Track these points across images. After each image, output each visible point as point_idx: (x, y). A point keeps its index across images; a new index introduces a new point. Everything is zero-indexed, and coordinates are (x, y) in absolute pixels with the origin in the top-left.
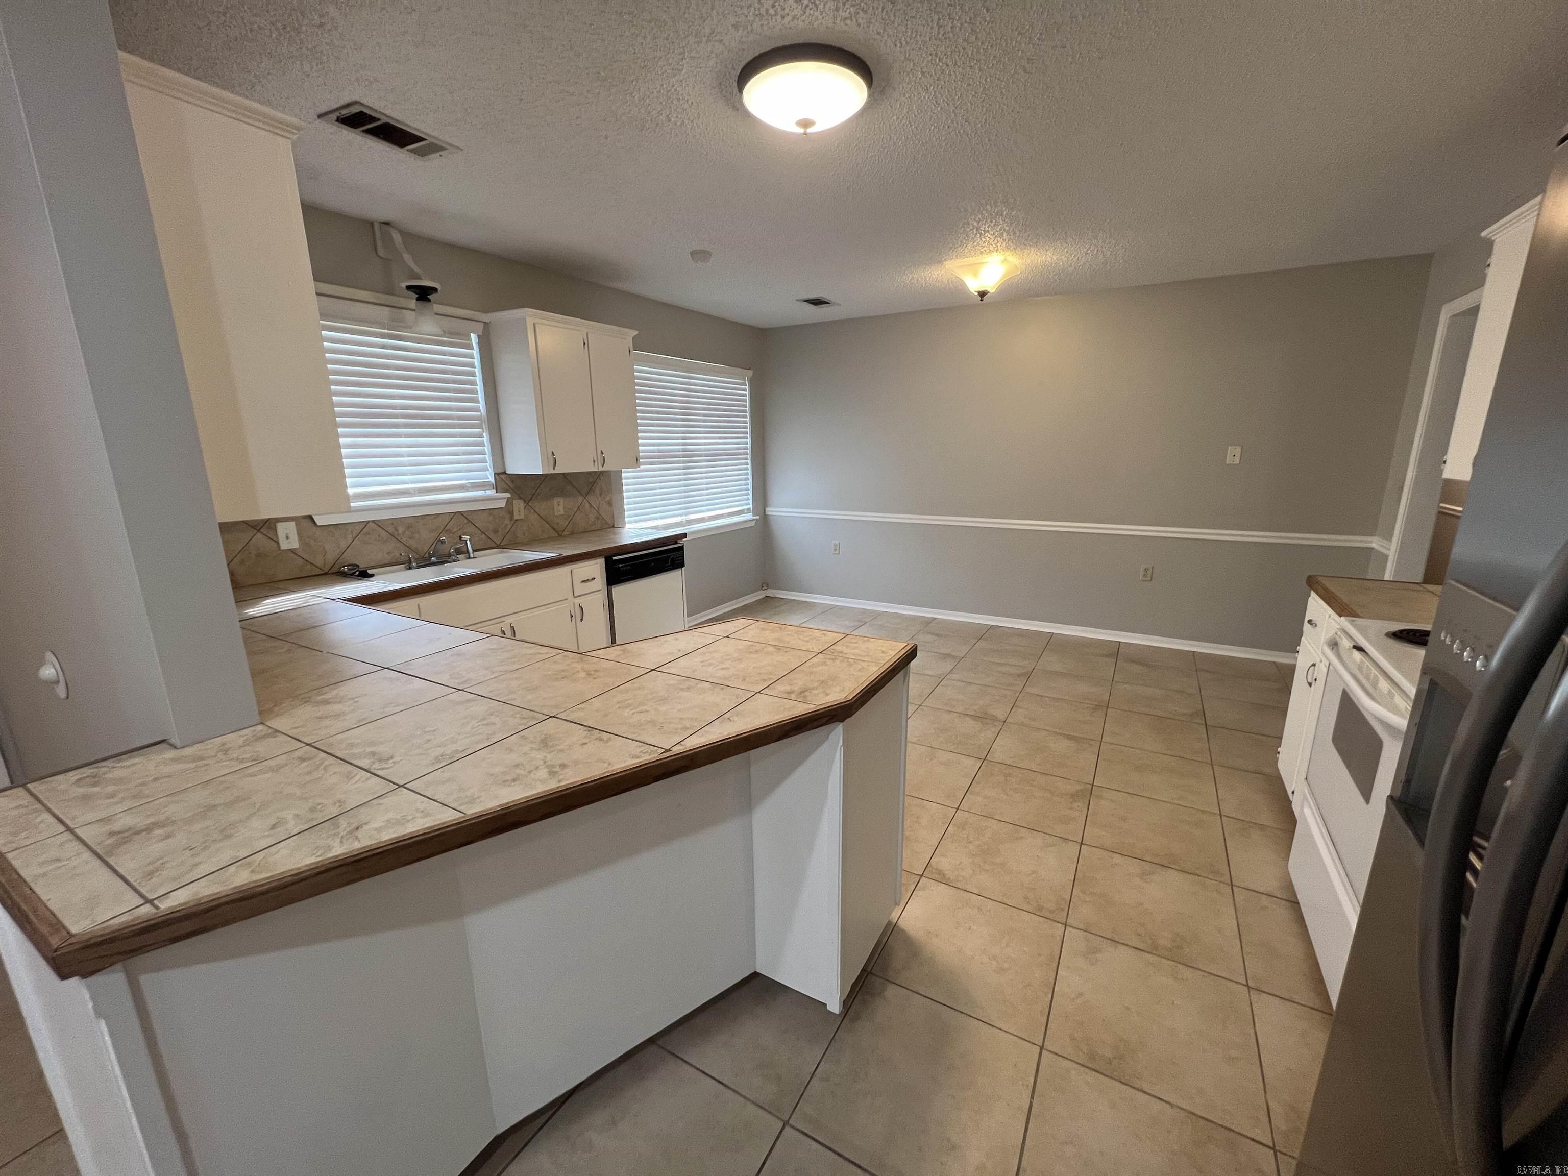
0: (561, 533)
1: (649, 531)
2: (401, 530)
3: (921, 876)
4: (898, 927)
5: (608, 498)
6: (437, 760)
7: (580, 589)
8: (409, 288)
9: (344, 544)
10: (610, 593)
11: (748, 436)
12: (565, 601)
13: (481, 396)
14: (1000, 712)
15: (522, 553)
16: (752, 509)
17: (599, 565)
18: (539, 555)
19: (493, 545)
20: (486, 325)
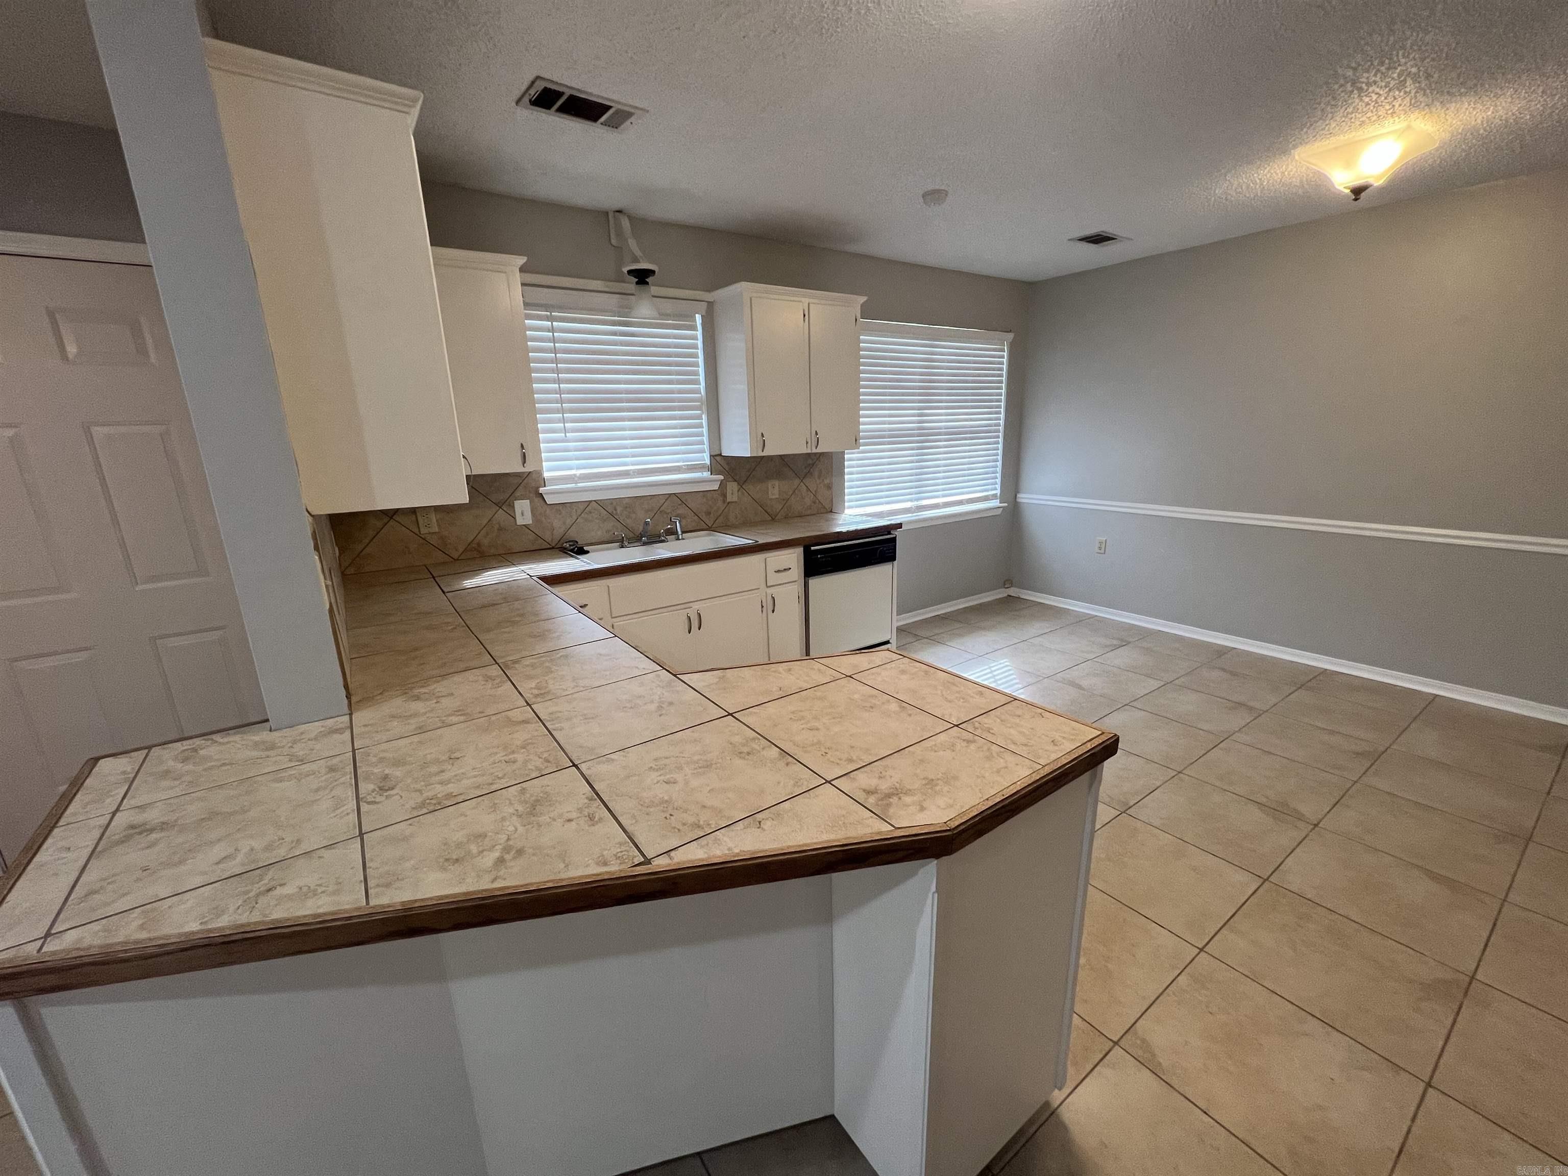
0: (774, 517)
1: (864, 518)
2: (619, 510)
3: (1116, 1043)
4: (1058, 1116)
5: (827, 481)
6: (423, 805)
7: (773, 579)
8: (630, 272)
9: (569, 522)
10: (806, 584)
11: (1002, 410)
12: (756, 591)
13: (702, 378)
14: (1309, 808)
15: (724, 537)
16: (999, 494)
17: (796, 554)
18: (739, 541)
19: (705, 527)
20: (711, 305)
